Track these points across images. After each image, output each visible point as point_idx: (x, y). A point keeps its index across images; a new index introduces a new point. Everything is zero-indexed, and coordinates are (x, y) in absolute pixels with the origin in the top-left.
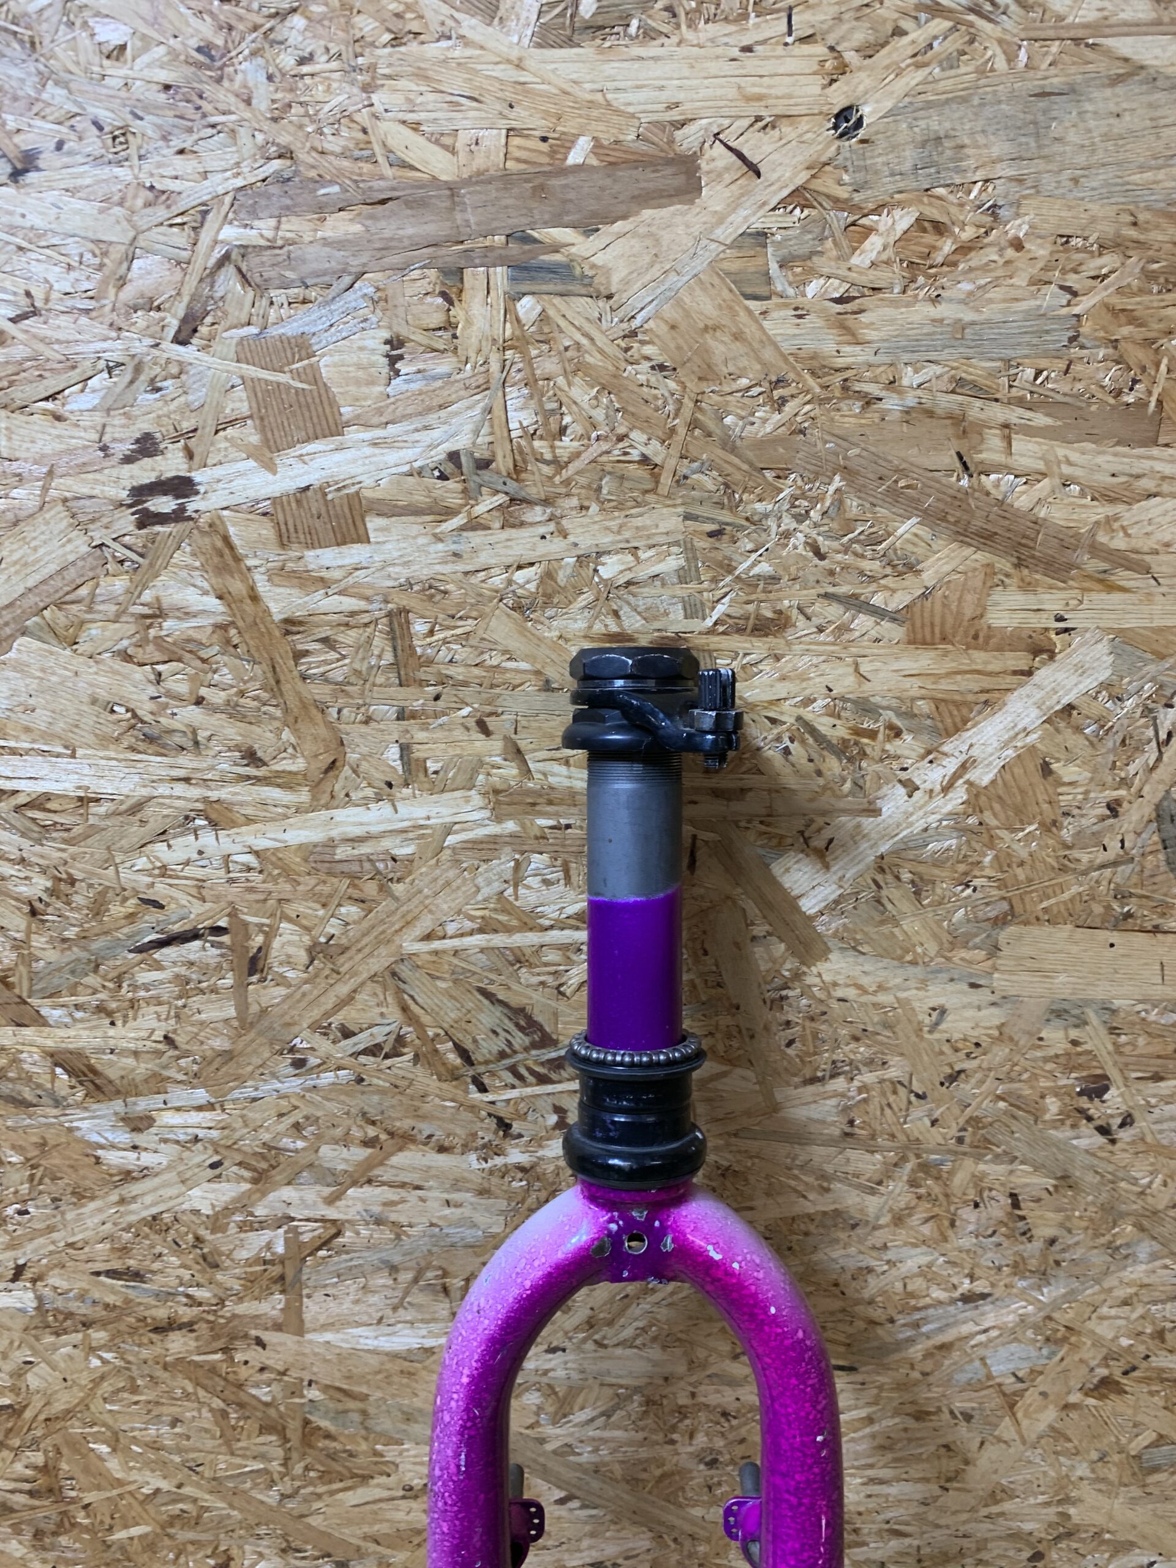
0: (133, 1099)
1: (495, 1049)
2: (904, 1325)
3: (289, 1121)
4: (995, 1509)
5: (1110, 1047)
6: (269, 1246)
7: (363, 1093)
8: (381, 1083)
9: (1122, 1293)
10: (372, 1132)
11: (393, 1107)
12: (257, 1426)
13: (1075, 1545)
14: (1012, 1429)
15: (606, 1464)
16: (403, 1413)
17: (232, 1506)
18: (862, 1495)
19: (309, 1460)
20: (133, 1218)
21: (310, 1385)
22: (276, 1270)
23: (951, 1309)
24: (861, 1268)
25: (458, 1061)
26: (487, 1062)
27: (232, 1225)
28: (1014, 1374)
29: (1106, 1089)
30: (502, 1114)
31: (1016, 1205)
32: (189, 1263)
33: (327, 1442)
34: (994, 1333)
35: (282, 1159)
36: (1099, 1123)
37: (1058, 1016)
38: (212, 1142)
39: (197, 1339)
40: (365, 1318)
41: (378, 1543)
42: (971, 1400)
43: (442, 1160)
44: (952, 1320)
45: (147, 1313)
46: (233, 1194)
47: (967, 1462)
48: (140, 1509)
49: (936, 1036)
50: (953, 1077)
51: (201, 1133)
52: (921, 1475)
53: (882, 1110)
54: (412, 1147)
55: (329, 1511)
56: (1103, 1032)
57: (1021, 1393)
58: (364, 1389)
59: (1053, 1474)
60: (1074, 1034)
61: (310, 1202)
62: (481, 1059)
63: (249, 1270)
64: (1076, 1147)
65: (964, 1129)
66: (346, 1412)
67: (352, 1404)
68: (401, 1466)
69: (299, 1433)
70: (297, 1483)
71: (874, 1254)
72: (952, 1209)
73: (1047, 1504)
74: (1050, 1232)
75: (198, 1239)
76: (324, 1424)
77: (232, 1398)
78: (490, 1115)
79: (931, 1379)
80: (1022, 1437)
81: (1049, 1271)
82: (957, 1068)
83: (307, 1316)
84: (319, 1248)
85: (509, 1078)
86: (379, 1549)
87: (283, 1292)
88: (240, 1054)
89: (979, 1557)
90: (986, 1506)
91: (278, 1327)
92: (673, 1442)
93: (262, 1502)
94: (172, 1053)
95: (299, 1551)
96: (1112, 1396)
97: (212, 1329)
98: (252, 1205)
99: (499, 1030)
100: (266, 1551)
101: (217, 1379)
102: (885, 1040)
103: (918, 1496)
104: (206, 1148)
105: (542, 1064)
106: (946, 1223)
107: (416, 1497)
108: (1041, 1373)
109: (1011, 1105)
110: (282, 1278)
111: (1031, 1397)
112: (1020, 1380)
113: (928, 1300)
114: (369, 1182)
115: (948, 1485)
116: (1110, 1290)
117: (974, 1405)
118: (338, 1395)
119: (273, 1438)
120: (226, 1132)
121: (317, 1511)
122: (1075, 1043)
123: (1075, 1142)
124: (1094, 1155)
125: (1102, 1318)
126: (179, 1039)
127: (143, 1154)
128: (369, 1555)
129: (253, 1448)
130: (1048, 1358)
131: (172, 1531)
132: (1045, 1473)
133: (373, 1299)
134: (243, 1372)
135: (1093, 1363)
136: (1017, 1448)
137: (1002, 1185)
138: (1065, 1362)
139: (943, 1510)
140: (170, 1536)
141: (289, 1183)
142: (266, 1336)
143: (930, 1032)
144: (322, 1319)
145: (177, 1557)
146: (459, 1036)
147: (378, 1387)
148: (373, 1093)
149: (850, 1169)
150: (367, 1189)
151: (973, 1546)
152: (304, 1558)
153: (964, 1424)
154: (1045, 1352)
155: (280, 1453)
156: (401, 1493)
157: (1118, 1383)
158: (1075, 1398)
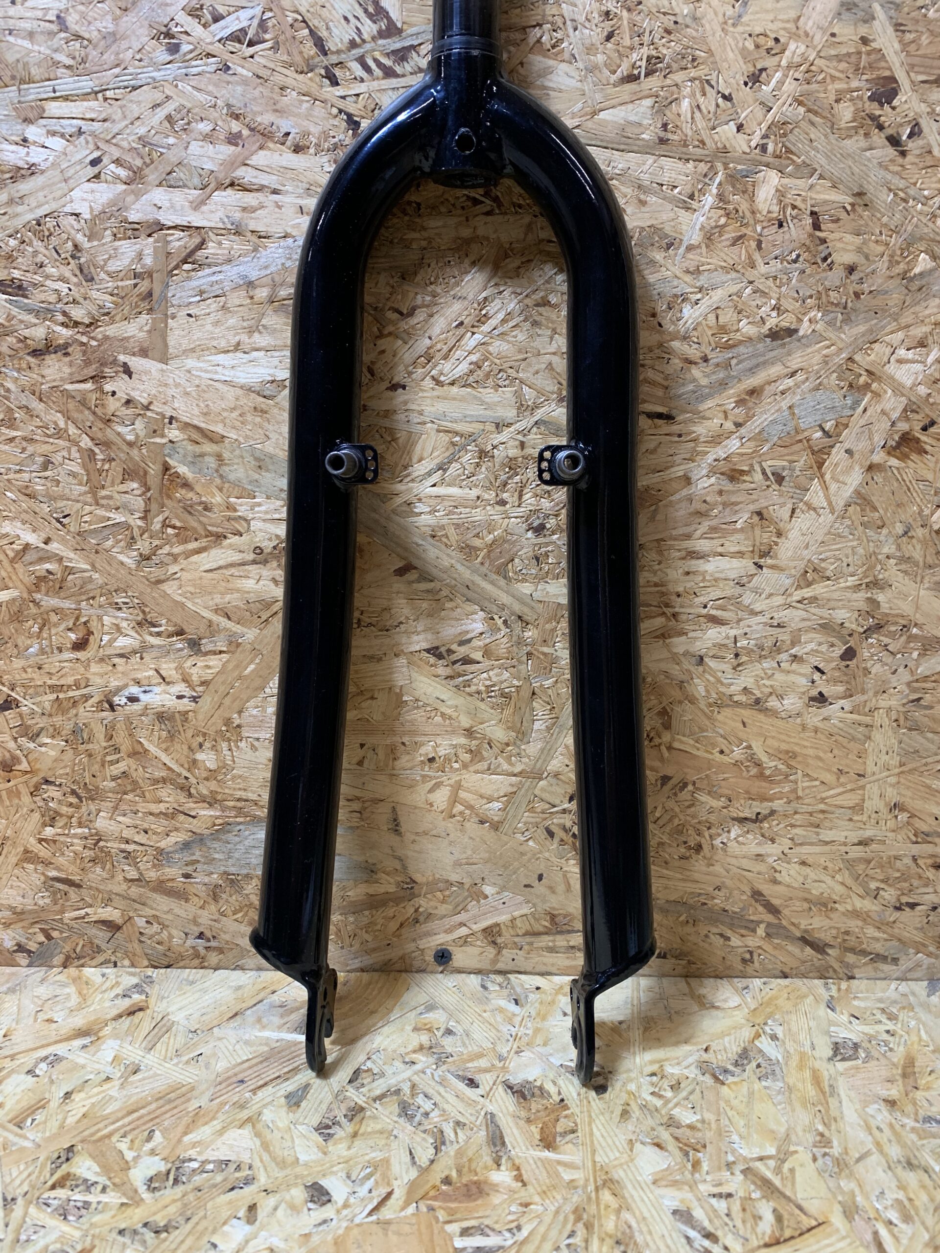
0: (26, 86)
1: (346, 39)
2: (717, 365)
3: (161, 113)
4: (807, 593)
5: (897, 46)
6: (140, 256)
7: (228, 83)
8: (244, 72)
9: (919, 331)
10: (235, 126)
11: (255, 99)
12: (120, 470)
13: (886, 640)
14: (821, 494)
15: (443, 527)
16: (257, 459)
17: (94, 568)
18: (680, 571)
19: (166, 514)
20: (19, 223)
21: (170, 423)
22: (144, 286)
23: (760, 346)
24: (676, 296)
25: (314, 51)
26: (338, 52)
27: (108, 232)
28: (820, 426)
29: (894, 93)
30: (351, 111)
31: (816, 226)
32: (68, 274)
33: (183, 491)
34: (800, 377)
35: (155, 155)
36: (890, 131)
37: (848, 9)
38: (93, 134)
39: (71, 364)
40: (223, 344)
41: (229, 618)
42: (780, 457)
43: (296, 160)
44: (761, 359)
45: (26, 333)
46: (111, 196)
47: (779, 534)
48: (10, 569)
49: (740, 29)
50: (755, 79)
51: (85, 126)
52: (736, 549)
53: (693, 113)
54: (271, 145)
55: (185, 576)
56: (890, 30)
57: (826, 450)
58: (219, 429)
59: (861, 551)
60: (863, 30)
61: (179, 208)
62: (333, 49)
63: (120, 284)
64: (869, 160)
65: (765, 136)
66: (202, 455)
67: (208, 447)
68: (252, 523)
69: (157, 480)
70: (156, 542)
71: (688, 278)
72: (759, 229)
73: (857, 588)
74: (848, 258)
75: (76, 246)
76: (182, 469)
77: (100, 435)
78: (340, 111)
79: (743, 431)
80: (830, 503)
81: (850, 305)
82: (759, 67)
83: (172, 341)
84: (185, 261)
85: (359, 71)
86: (229, 624)
87: (150, 311)
88: (124, 37)
89: (793, 651)
90: (798, 587)
91: (144, 353)
92: (503, 503)
93: (122, 563)
94: (63, 35)
95: (155, 626)
96: (914, 456)
97: (84, 353)
98: (127, 209)
99: (350, 17)
100: (124, 624)
101: (87, 412)
102: (694, 34)
103: (733, 575)
104: (87, 142)
105: (388, 55)
106: (753, 244)
107: (265, 562)
108: (846, 426)
109: (809, 111)
110: (150, 294)
111: (837, 454)
112: (827, 434)
113: (738, 336)
114: (232, 185)
115: (762, 561)
116: (908, 326)
117: (785, 463)
118: (196, 436)
119: (135, 485)
120: (106, 124)
121: (173, 577)
122: (865, 41)
123: (868, 154)
124: (887, 169)
125: (900, 361)
126: (72, 20)
127: (32, 147)
128: (219, 631)
129: (116, 496)
130: (851, 408)
131: (38, 596)
132: (853, 548)
133: (232, 321)
134: (113, 405)
135: (895, 415)
136: (827, 518)
137: (804, 201)
138: (868, 413)
139: (757, 591)
140: (37, 604)
141: (160, 185)
142: (135, 363)
143: (734, 25)
144: (185, 344)
145: (41, 629)
146: (314, 22)
147: (234, 428)
148: (237, 83)
149: (665, 180)
150: (229, 191)
151: (786, 637)
152: (159, 634)
153: (775, 486)
154: (849, 402)
155: (139, 503)
156: (252, 556)
157: (918, 440)
158: (879, 457)
